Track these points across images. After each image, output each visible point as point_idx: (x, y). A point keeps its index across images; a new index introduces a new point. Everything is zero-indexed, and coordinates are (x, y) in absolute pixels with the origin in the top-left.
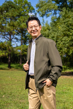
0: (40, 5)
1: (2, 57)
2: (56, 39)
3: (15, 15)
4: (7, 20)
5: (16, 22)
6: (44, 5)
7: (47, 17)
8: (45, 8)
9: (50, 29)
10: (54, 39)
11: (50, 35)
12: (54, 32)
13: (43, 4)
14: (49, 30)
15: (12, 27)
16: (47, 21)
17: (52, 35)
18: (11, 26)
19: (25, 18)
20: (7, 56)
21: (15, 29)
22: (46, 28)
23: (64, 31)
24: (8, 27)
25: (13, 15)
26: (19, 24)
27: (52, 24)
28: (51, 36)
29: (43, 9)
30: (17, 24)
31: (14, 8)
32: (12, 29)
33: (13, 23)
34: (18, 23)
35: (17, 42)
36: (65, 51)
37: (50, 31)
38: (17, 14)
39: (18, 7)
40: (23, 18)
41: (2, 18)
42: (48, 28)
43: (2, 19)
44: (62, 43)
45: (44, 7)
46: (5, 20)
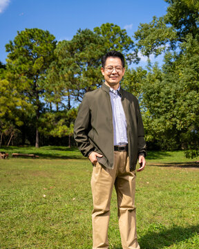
0: (142, 34)
2: (174, 97)
3: (95, 56)
4: (82, 66)
6: (149, 33)
7: (157, 55)
8: (151, 38)
9: (163, 77)
10: (170, 96)
11: (163, 89)
12: (170, 84)
13: (149, 31)
14: (161, 80)
15: (92, 79)
16: (157, 63)
17: (165, 89)
18: (90, 77)
21: (97, 82)
22: (154, 77)
23: (190, 81)
24: (84, 80)
25: (93, 56)
27: (166, 68)
28: (163, 92)
29: (148, 40)
31: (95, 42)
32: (91, 83)
36: (192, 119)
37: (162, 82)
38: (100, 53)
39: (103, 41)
41: (72, 62)
42: (159, 77)
43: (72, 65)
44: (185, 104)
45: (151, 36)
46: (77, 66)
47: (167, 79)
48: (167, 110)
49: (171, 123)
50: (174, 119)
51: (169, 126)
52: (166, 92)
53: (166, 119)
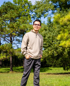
0: (37, 6)
1: (4, 60)
2: (52, 39)
3: (14, 17)
4: (7, 22)
5: (15, 23)
6: (40, 6)
7: (44, 18)
10: (50, 39)
15: (12, 29)
16: (44, 22)
17: (48, 35)
18: (11, 28)
19: (25, 18)
21: (15, 30)
22: (43, 29)
24: (8, 29)
25: (12, 17)
26: (18, 26)
27: (48, 25)
29: (40, 10)
30: (17, 26)
32: (12, 31)
33: (13, 25)
34: (18, 24)
36: (61, 50)
37: (47, 31)
38: (16, 15)
39: (18, 8)
40: (23, 18)
41: (1, 20)
42: (45, 29)
45: (41, 8)
46: (4, 22)
47: (49, 30)
48: (49, 46)
49: (52, 52)
50: (53, 50)
51: (50, 54)
52: (48, 37)
53: (49, 50)
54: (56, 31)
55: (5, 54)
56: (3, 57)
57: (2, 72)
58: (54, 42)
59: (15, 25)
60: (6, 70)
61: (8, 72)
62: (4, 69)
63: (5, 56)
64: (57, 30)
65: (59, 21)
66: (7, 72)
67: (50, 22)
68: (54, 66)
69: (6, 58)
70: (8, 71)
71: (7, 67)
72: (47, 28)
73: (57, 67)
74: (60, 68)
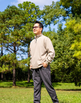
0: (46, 11)
1: (6, 73)
2: (63, 49)
3: (19, 23)
4: (10, 29)
5: (20, 30)
6: (50, 12)
7: (54, 25)
8: (51, 15)
9: (57, 38)
10: (61, 49)
12: (61, 42)
13: (50, 10)
15: (16, 37)
16: (54, 29)
18: (15, 35)
19: (31, 25)
20: (11, 71)
21: (20, 38)
22: (53, 37)
23: (72, 40)
24: (11, 37)
25: (17, 23)
26: (23, 33)
27: (59, 33)
28: (57, 46)
29: (49, 15)
30: (22, 33)
31: (18, 14)
32: (16, 40)
33: (17, 32)
35: (23, 54)
37: (57, 40)
38: (22, 21)
39: (23, 13)
41: (4, 26)
42: (55, 37)
43: (4, 28)
44: (69, 53)
46: (7, 28)
47: (59, 39)
48: (59, 57)
49: (62, 64)
50: (63, 62)
51: (60, 66)
52: (58, 46)
53: (58, 61)
54: (67, 40)
55: (8, 66)
56: (6, 70)
57: (3, 87)
58: (65, 53)
59: (20, 32)
60: (8, 84)
61: (11, 87)
62: (6, 83)
63: (7, 68)
64: (69, 39)
65: (74, 28)
66: (9, 87)
67: (61, 30)
68: (63, 81)
69: (8, 70)
70: (10, 85)
71: (9, 81)
72: (57, 36)
73: (67, 82)
74: (70, 83)
